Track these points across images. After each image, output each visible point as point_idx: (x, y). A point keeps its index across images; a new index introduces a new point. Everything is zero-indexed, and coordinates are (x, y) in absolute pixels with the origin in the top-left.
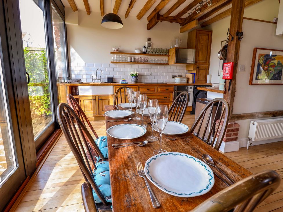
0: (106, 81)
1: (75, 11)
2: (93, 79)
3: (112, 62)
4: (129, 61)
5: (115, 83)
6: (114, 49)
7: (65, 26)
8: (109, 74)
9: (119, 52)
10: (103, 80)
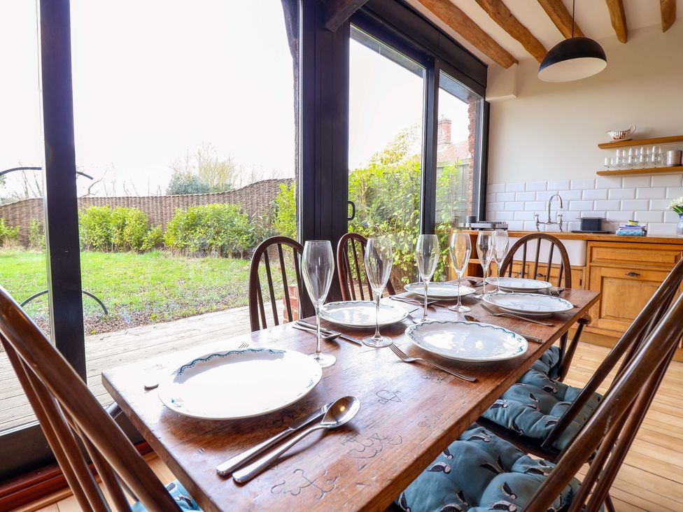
0: (579, 229)
1: (508, 66)
2: (538, 222)
3: (599, 173)
4: (670, 162)
5: (608, 233)
6: (613, 135)
7: (487, 106)
8: (591, 208)
9: (628, 140)
10: (571, 224)
